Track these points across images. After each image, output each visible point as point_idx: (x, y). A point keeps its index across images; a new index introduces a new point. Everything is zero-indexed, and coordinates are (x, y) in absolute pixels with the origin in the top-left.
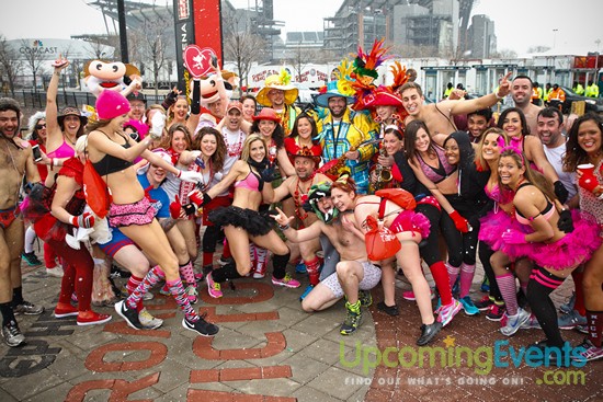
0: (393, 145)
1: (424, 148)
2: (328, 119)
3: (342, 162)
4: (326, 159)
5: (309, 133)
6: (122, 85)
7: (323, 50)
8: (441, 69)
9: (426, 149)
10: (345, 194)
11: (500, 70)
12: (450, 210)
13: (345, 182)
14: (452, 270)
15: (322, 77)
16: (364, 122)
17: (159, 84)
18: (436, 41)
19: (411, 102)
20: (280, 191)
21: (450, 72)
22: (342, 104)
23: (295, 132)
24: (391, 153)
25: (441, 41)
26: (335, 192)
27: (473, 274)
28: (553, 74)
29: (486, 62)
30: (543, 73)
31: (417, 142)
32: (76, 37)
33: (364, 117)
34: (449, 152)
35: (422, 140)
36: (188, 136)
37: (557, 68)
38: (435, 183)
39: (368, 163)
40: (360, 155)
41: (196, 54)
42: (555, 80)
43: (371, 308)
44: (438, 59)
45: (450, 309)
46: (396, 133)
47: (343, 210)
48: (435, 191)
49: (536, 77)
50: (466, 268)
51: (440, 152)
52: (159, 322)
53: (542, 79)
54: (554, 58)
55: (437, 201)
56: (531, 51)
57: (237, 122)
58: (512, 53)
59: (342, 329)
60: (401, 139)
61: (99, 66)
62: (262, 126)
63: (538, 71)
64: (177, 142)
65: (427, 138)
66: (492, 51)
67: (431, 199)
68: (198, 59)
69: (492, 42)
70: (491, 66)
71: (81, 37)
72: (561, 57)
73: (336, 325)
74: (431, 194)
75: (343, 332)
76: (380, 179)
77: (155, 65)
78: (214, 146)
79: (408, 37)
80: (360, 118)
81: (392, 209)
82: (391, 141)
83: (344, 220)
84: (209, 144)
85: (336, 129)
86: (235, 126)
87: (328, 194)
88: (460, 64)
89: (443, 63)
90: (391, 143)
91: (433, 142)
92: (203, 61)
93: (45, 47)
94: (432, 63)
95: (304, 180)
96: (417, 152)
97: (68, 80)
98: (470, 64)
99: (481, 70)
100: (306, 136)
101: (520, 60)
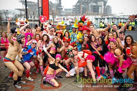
0: (87, 39)
1: (93, 40)
2: (72, 33)
3: (75, 43)
4: (72, 42)
5: (68, 36)
6: (25, 24)
7: (72, 13)
8: (99, 18)
9: (94, 40)
10: (75, 51)
11: (112, 19)
12: (100, 54)
13: (75, 49)
14: (100, 68)
15: (72, 19)
16: (80, 34)
17: (35, 20)
18: (98, 11)
19: (91, 29)
20: (61, 49)
21: (101, 19)
22: (75, 29)
23: (65, 35)
24: (86, 41)
25: (99, 11)
26: (73, 51)
27: (105, 69)
28: (125, 19)
29: (110, 17)
30: (122, 19)
31: (92, 39)
32: (16, 9)
33: (80, 32)
34: (99, 41)
35: (93, 38)
36: (40, 36)
37: (126, 18)
38: (96, 48)
39: (81, 43)
40: (79, 41)
41: (42, 17)
42: (125, 21)
43: (81, 76)
44: (99, 16)
45: (100, 77)
46: (87, 37)
47: (75, 55)
48: (96, 50)
49: (121, 20)
50: (104, 68)
51: (97, 41)
52: (33, 80)
53: (122, 21)
54: (125, 16)
55: (97, 52)
56: (120, 14)
57: (52, 33)
58: (115, 14)
59: (75, 82)
60: (88, 38)
61: (20, 19)
62: (58, 34)
63: (121, 19)
64: (37, 37)
65: (94, 38)
66: (111, 14)
67: (95, 52)
68: (43, 19)
69: (111, 11)
70: (110, 18)
71: (17, 9)
72: (126, 16)
73: (73, 81)
74: (95, 51)
75: (75, 83)
76: (84, 47)
77: (34, 16)
78: (47, 38)
79: (92, 10)
80: (79, 33)
81: (86, 55)
82: (86, 38)
83: (75, 57)
84: (45, 38)
85: (74, 35)
86: (52, 34)
87: (71, 51)
88: (103, 17)
89: (100, 17)
90: (86, 39)
91: (95, 39)
92: (44, 19)
93: (9, 11)
94: (97, 17)
95: (66, 47)
96: (92, 41)
97: (14, 19)
98: (106, 17)
99: (108, 18)
100: (67, 36)
101: (117, 16)
